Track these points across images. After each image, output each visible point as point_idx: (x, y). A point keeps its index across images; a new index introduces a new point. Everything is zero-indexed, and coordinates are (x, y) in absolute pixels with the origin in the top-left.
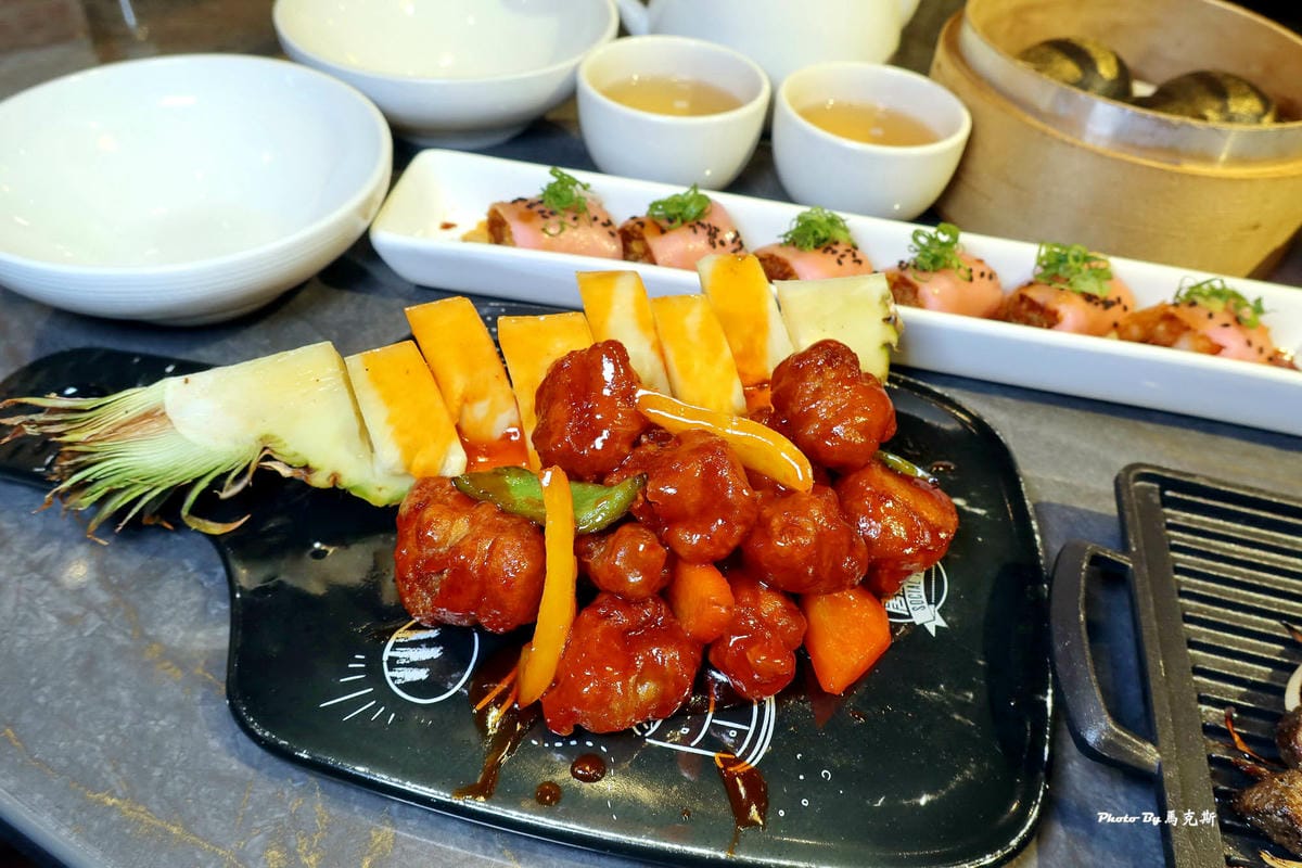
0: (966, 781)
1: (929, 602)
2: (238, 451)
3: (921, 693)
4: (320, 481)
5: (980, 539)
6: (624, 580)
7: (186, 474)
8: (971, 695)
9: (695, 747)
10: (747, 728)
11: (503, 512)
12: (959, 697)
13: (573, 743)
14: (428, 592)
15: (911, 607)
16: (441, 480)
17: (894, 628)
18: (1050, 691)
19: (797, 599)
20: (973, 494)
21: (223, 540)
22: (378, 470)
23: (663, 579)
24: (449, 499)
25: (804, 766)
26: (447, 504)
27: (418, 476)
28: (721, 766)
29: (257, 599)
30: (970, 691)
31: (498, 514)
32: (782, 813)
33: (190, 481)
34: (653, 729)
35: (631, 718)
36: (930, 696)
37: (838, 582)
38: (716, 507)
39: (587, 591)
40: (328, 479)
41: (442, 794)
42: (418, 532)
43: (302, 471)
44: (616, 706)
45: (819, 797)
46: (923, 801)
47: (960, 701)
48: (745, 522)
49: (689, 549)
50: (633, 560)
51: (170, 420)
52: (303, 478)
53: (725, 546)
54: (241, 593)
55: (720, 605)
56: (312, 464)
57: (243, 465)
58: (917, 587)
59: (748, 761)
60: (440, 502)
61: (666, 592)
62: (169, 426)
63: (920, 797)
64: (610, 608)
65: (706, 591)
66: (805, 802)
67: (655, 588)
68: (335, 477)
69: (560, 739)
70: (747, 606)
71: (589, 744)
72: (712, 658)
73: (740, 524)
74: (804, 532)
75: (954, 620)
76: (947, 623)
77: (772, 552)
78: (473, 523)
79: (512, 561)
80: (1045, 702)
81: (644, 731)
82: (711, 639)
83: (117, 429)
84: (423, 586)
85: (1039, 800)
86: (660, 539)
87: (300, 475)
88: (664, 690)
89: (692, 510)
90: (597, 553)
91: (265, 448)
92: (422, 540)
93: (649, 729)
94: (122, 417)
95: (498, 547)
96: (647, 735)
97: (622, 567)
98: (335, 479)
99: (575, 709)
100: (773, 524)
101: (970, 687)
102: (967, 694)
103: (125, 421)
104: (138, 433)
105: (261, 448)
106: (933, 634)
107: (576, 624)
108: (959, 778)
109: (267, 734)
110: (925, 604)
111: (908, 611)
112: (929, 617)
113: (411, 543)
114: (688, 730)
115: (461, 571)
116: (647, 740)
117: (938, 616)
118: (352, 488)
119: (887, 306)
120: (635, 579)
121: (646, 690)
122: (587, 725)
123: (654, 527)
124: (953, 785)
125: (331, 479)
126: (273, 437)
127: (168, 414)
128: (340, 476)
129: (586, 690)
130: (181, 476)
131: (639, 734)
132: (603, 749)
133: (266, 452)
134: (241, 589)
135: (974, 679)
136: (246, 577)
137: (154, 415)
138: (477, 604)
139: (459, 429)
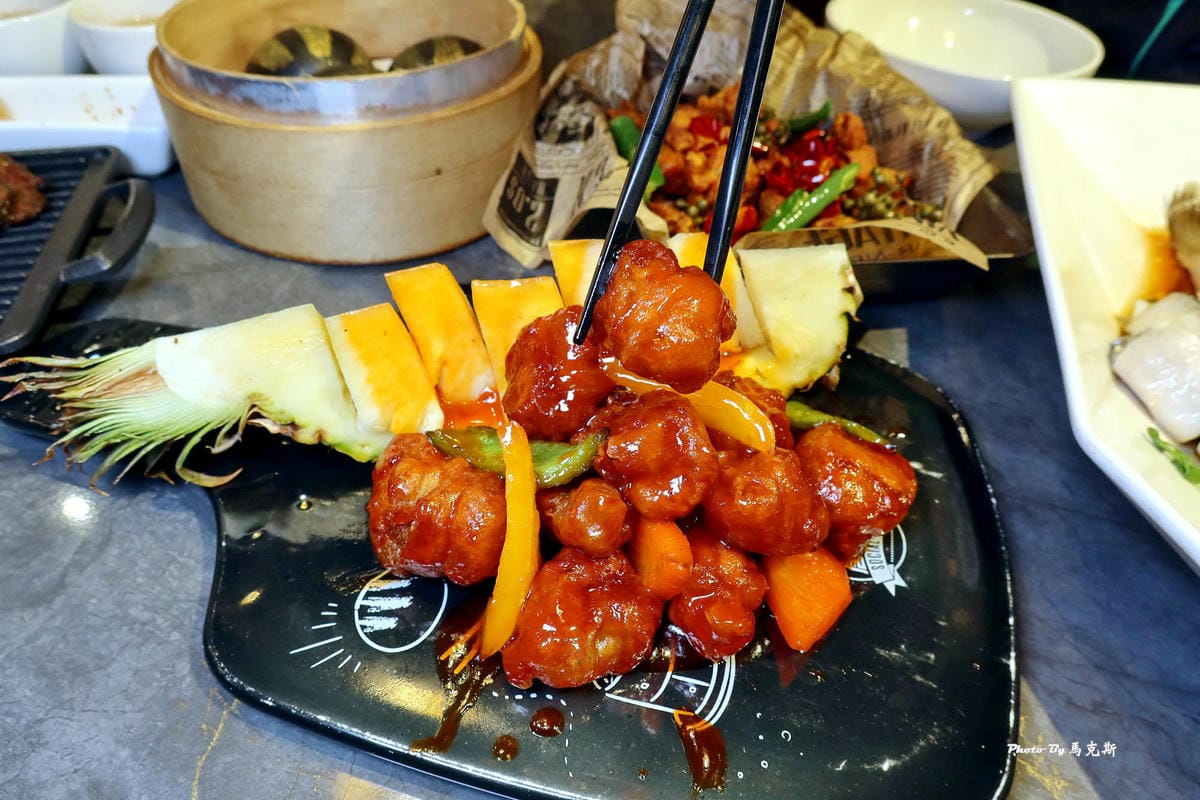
0: (930, 745)
1: (889, 562)
2: (228, 408)
3: (882, 652)
4: (306, 437)
5: (937, 501)
6: (584, 534)
7: (180, 429)
8: (933, 656)
9: (654, 703)
10: (706, 684)
11: (473, 468)
12: (921, 658)
13: (534, 696)
14: (398, 543)
15: (870, 566)
16: (416, 437)
17: (855, 587)
18: (1013, 654)
19: (759, 560)
20: (929, 458)
21: (216, 492)
22: (360, 429)
23: (623, 535)
24: (423, 455)
25: (762, 726)
26: (420, 459)
27: (396, 433)
28: (680, 723)
29: (241, 548)
30: (931, 652)
31: (466, 469)
32: (741, 775)
33: (182, 436)
34: (614, 683)
35: (590, 674)
36: (891, 656)
37: (800, 543)
38: (677, 464)
39: (550, 545)
40: (314, 436)
41: (400, 745)
42: (389, 485)
43: (289, 428)
44: (573, 662)
45: (779, 758)
46: (886, 766)
47: (921, 662)
48: (706, 480)
49: (649, 506)
50: (594, 514)
51: (162, 379)
52: (290, 435)
53: (687, 503)
54: (226, 542)
55: (678, 562)
56: (298, 421)
57: (233, 422)
58: (876, 547)
59: (707, 719)
60: (412, 457)
61: (629, 547)
62: (161, 384)
63: (882, 761)
64: (571, 562)
65: (666, 547)
66: (764, 764)
67: (615, 543)
68: (320, 435)
69: (520, 692)
70: (707, 565)
71: (549, 697)
72: (672, 614)
73: (701, 481)
74: (766, 491)
75: (914, 580)
76: (906, 582)
77: (734, 510)
78: (444, 476)
79: (476, 515)
80: (1008, 666)
81: (604, 685)
82: (672, 596)
83: (113, 386)
84: (393, 537)
85: (1007, 769)
86: (622, 494)
87: (288, 431)
88: (624, 646)
89: (653, 467)
90: (559, 508)
91: (254, 406)
92: (393, 492)
93: (610, 683)
94: (116, 375)
95: (464, 500)
96: (607, 689)
97: (582, 521)
98: (320, 437)
99: (532, 664)
100: (735, 483)
101: (932, 648)
102: (929, 655)
103: (120, 379)
104: (133, 390)
105: (249, 405)
106: (893, 594)
107: (537, 578)
108: (922, 743)
109: (235, 680)
110: (885, 563)
111: (868, 570)
112: (888, 576)
113: (384, 495)
114: (648, 685)
115: (427, 523)
116: (607, 695)
117: (897, 575)
118: (336, 445)
119: (846, 276)
120: (594, 533)
121: (605, 646)
122: (546, 680)
123: (615, 484)
124: (916, 750)
125: (317, 436)
126: (260, 395)
127: (160, 372)
128: (324, 432)
129: (544, 644)
130: (176, 431)
131: (600, 688)
132: (563, 702)
133: (255, 410)
134: (228, 538)
135: (935, 640)
136: (234, 527)
137: (146, 373)
138: (443, 558)
139: (438, 390)
